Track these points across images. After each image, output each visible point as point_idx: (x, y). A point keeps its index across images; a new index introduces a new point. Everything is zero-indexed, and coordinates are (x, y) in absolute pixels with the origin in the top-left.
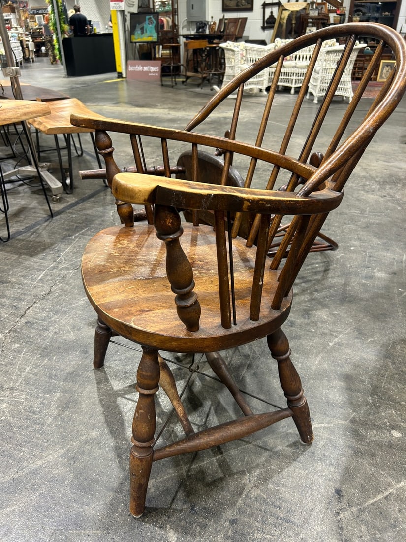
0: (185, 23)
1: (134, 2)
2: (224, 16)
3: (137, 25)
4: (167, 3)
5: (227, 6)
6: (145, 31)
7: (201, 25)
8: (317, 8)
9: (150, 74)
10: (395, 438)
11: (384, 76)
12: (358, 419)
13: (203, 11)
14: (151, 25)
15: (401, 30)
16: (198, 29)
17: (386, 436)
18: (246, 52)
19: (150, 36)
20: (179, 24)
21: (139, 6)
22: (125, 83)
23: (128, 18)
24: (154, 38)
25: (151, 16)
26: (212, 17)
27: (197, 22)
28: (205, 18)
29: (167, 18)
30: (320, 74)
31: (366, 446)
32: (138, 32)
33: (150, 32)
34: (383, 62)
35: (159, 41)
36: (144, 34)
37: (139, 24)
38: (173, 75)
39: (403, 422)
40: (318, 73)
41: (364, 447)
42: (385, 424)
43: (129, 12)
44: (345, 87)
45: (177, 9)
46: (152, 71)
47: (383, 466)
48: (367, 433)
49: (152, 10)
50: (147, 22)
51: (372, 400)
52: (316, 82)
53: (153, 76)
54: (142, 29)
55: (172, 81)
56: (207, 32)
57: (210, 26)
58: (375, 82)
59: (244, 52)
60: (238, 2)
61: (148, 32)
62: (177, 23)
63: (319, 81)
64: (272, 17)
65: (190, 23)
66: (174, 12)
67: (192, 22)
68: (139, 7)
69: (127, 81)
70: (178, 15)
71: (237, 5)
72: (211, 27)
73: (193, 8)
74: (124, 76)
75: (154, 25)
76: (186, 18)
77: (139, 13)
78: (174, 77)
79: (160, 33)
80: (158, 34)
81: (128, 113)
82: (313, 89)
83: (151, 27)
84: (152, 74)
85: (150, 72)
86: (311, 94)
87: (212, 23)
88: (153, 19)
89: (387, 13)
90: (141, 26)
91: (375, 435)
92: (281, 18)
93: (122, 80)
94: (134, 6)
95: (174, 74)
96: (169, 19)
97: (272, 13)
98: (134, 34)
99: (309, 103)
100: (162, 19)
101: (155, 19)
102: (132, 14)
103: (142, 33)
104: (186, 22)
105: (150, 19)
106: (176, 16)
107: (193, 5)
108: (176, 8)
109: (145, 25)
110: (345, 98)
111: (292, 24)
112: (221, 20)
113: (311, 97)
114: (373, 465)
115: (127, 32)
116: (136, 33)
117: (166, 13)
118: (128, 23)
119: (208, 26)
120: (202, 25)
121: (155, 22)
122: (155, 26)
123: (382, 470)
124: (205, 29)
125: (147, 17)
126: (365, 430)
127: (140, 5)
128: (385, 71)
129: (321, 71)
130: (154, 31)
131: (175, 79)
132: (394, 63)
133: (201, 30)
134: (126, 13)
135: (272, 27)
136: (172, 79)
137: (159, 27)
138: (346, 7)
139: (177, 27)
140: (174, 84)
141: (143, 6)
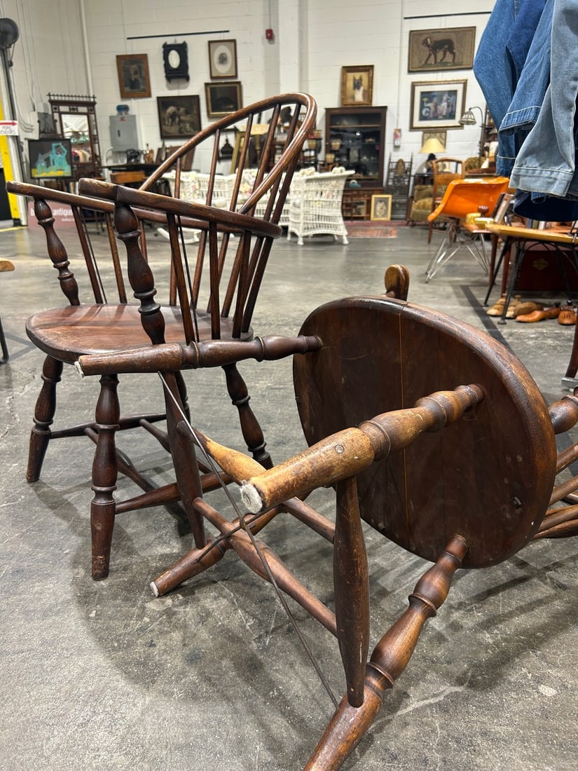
0: (110, 153)
1: (32, 126)
2: (163, 145)
3: (40, 155)
4: (81, 133)
5: (166, 133)
6: (52, 163)
7: (132, 154)
8: (285, 132)
9: (63, 220)
10: (549, 700)
11: (378, 213)
12: (480, 678)
13: (135, 140)
14: (60, 156)
15: (390, 159)
16: (129, 160)
17: (534, 699)
18: (200, 185)
19: (61, 170)
20: (102, 155)
21: (40, 130)
22: (25, 233)
23: (26, 146)
24: (66, 171)
25: (60, 144)
26: (147, 145)
27: (126, 152)
28: (137, 146)
29: (83, 151)
30: (302, 208)
31: (507, 725)
32: (41, 164)
33: (60, 164)
34: (376, 198)
35: (75, 176)
36: (50, 168)
37: (42, 154)
38: (99, 221)
39: (550, 668)
40: (299, 207)
41: (505, 728)
42: (525, 677)
43: (26, 139)
44: (335, 223)
45: (97, 135)
46: (66, 215)
47: (546, 757)
48: (501, 699)
49: (61, 136)
50: (54, 151)
51: (492, 638)
52: (298, 218)
53: (68, 222)
54: (47, 160)
55: (98, 228)
56: (142, 161)
57: (145, 155)
58: (368, 222)
59: (197, 184)
60: (181, 128)
61: (57, 164)
62: (98, 154)
63: (302, 216)
64: (227, 145)
65: (117, 153)
66: (94, 139)
67: (119, 152)
68: (40, 132)
69: (28, 230)
70: (98, 143)
71: (180, 131)
72: (148, 156)
73: (119, 135)
74: (24, 223)
75: (65, 154)
76: (112, 148)
77: (40, 140)
78: (99, 223)
79: (75, 166)
80: (72, 168)
81: (32, 267)
82: (296, 227)
83: (60, 158)
84: (66, 220)
85: (63, 217)
86: (294, 235)
87: (148, 152)
88: (62, 147)
89: (371, 140)
90: (46, 156)
91: (517, 701)
92: (240, 147)
93: (21, 229)
94: (33, 132)
95: (99, 219)
96: (86, 153)
97: (227, 140)
98: (35, 168)
99: (291, 245)
100: (76, 151)
101: (65, 147)
102: (31, 141)
103: (48, 165)
105: (57, 147)
106: (97, 145)
107: (119, 132)
108: (95, 133)
109: (51, 155)
110: (336, 238)
111: (256, 151)
112: (160, 150)
113: (294, 239)
114: (530, 758)
115: (25, 164)
116: (39, 166)
117: (82, 145)
118: (26, 153)
119: (142, 156)
120: (135, 154)
121: (66, 151)
122: (66, 157)
123: (547, 764)
124: (138, 158)
125: (54, 145)
126: (497, 694)
127: (42, 130)
128: (378, 208)
129: (302, 205)
130: (65, 162)
131: (102, 225)
132: (388, 198)
133: (133, 160)
134: (22, 140)
135: (230, 158)
136: (97, 225)
137: (72, 159)
138: (320, 131)
139: (98, 159)
140: (100, 230)
141: (46, 131)
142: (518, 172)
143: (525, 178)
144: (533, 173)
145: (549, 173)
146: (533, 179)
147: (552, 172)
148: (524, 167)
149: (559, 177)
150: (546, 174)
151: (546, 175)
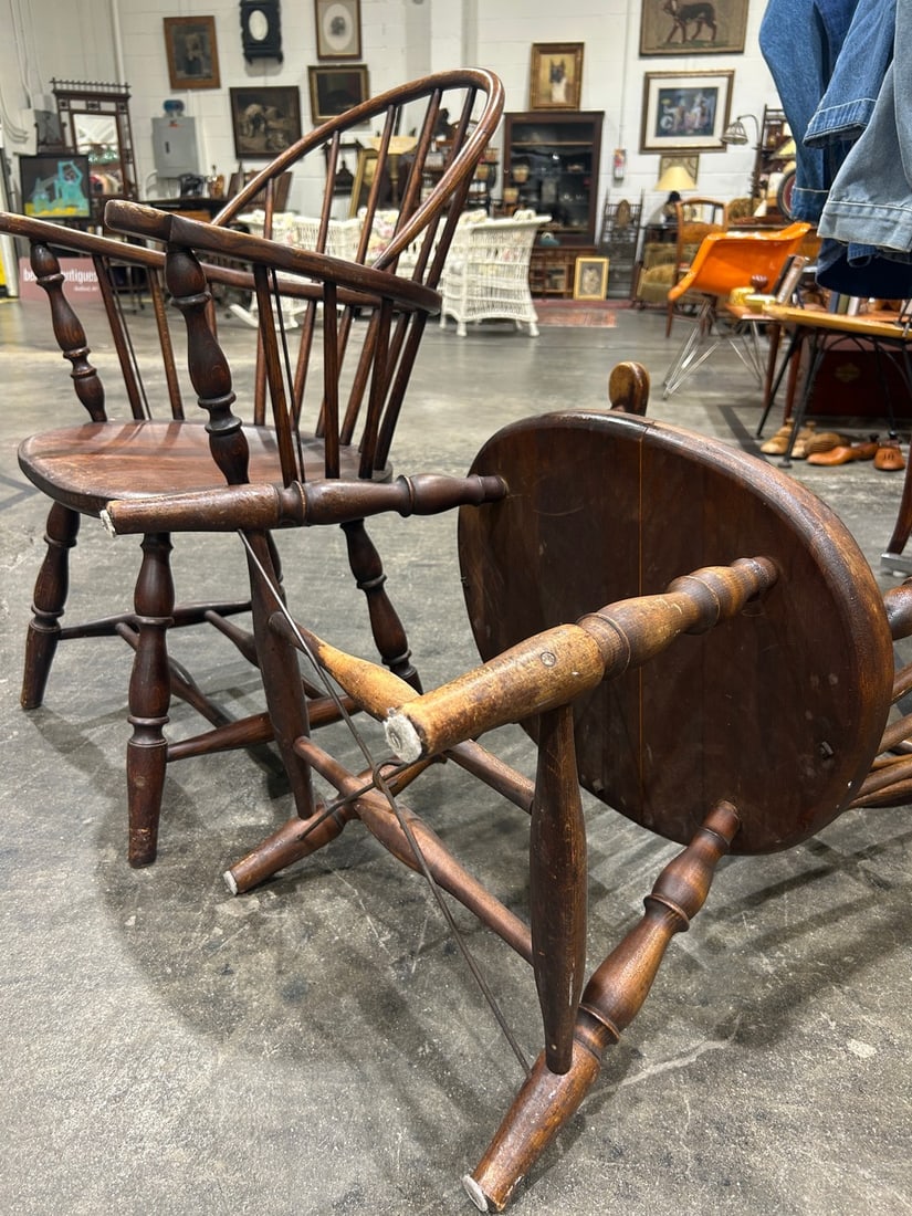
0: (153, 181)
1: (26, 133)
2: (240, 168)
3: (38, 181)
4: (104, 147)
5: (245, 148)
6: (57, 195)
7: (189, 183)
8: (438, 150)
9: (77, 289)
10: (864, 1064)
11: (586, 288)
12: (753, 1027)
13: (193, 157)
14: (70, 182)
15: (607, 199)
16: (184, 191)
17: (840, 1062)
18: (299, 235)
19: (72, 206)
20: (139, 183)
21: (38, 140)
22: (15, 309)
23: (15, 165)
24: (81, 208)
25: (71, 163)
26: (214, 167)
27: (180, 179)
28: (197, 169)
29: (108, 176)
30: (465, 276)
31: (799, 1102)
32: (40, 195)
33: (71, 196)
34: (583, 263)
35: (95, 217)
36: (55, 201)
37: (42, 179)
38: (135, 292)
39: (865, 1013)
40: (460, 274)
41: (795, 1107)
42: (825, 1026)
43: (15, 154)
44: (518, 302)
45: (132, 149)
46: (81, 281)
47: (861, 1154)
48: (788, 1061)
49: (72, 151)
50: (61, 174)
51: (772, 964)
52: (459, 292)
53: (86, 293)
54: (51, 190)
55: (133, 303)
56: (206, 195)
57: (210, 184)
58: (570, 301)
59: (295, 234)
60: (269, 140)
61: (65, 196)
62: (133, 180)
63: (464, 290)
64: (345, 171)
65: (164, 180)
66: (126, 156)
67: (169, 179)
68: (39, 143)
69: (20, 304)
70: (133, 163)
71: (267, 146)
72: (214, 186)
73: (168, 150)
74: (12, 292)
75: (78, 181)
76: (155, 171)
77: (39, 156)
78: (135, 296)
79: (95, 200)
80: (91, 203)
81: (27, 364)
82: (454, 307)
83: (71, 186)
84: (82, 289)
85: (77, 284)
86: (451, 319)
87: (215, 179)
88: (75, 168)
89: (576, 167)
90: (48, 182)
91: (813, 1064)
92: (364, 175)
93: (8, 303)
94: (28, 141)
95: (135, 288)
96: (113, 179)
97: (344, 163)
98: (30, 201)
99: (447, 336)
100: (97, 176)
101: (79, 168)
102: (23, 158)
103: (52, 198)
104: (153, 178)
105: (65, 168)
106: (131, 166)
107: (167, 145)
108: (129, 147)
109: (56, 182)
110: (519, 326)
111: (391, 180)
112: (234, 177)
113: (451, 327)
114: (835, 1156)
115: (13, 196)
116: (36, 198)
117: (106, 167)
118: (15, 177)
119: (206, 186)
120: (193, 182)
121: (80, 175)
122: (82, 185)
123: (862, 1166)
124: (199, 189)
125: (61, 164)
126: (781, 1055)
127: (41, 138)
128: (586, 279)
129: (465, 270)
130: (79, 194)
131: (140, 298)
132: (602, 264)
133: (190, 193)
134: (9, 155)
135: (348, 192)
136: (133, 298)
137: (91, 189)
138: (496, 149)
139: (134, 189)
140: (137, 307)
141: (48, 141)
142: (835, 210)
143: (846, 221)
144: (859, 212)
145: (885, 212)
146: (859, 222)
147: (890, 210)
148: (845, 201)
149: (901, 220)
150: (880, 213)
151: (880, 216)
